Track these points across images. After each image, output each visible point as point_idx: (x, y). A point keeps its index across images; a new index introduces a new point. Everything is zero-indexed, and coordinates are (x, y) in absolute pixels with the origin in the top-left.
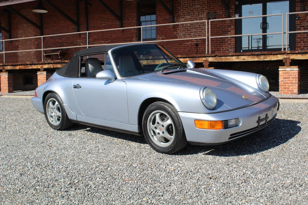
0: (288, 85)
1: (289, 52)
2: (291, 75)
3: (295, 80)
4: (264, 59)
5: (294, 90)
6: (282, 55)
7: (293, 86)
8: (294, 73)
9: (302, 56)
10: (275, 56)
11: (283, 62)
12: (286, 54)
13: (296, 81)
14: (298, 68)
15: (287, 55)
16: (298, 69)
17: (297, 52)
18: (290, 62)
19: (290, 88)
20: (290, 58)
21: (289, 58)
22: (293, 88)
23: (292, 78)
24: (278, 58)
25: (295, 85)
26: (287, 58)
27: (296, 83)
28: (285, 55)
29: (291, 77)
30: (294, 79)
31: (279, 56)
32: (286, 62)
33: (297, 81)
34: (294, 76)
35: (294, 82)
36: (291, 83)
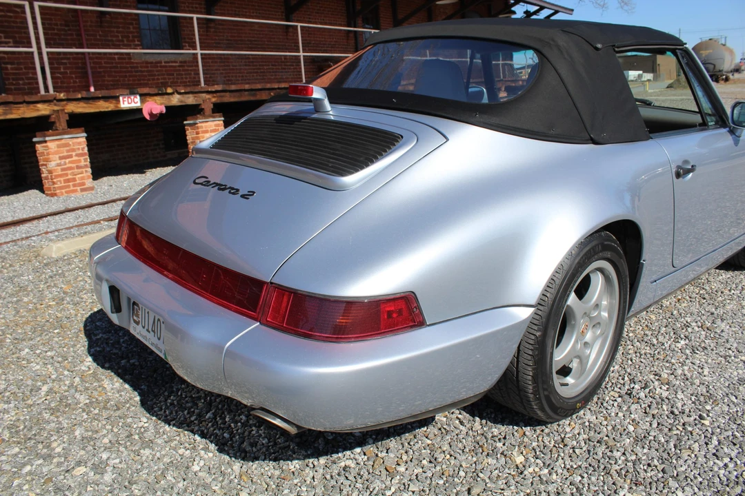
0: (73, 173)
1: (64, 96)
2: (73, 150)
3: (84, 159)
4: (5, 114)
5: (85, 181)
6: (47, 104)
7: (82, 173)
8: (79, 144)
9: (89, 105)
10: (32, 106)
11: (53, 120)
12: (55, 101)
13: (85, 161)
14: (86, 132)
15: (58, 103)
16: (85, 135)
17: (80, 96)
18: (67, 121)
19: (77, 179)
20: (66, 111)
21: (64, 110)
22: (82, 178)
23: (77, 155)
24: (38, 110)
25: (86, 171)
26: (58, 111)
27: (86, 166)
28: (55, 105)
29: (74, 154)
30: (82, 158)
31: (40, 106)
32: (59, 120)
33: (89, 160)
34: (81, 152)
35: (83, 163)
36: (78, 167)
